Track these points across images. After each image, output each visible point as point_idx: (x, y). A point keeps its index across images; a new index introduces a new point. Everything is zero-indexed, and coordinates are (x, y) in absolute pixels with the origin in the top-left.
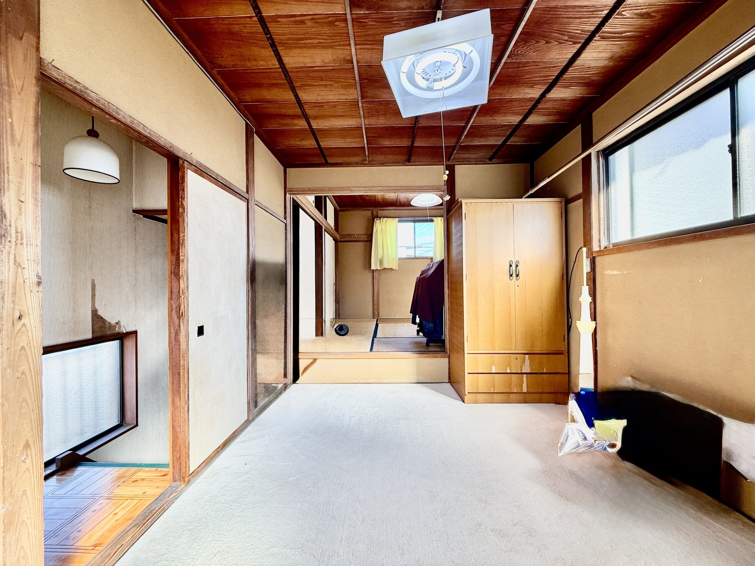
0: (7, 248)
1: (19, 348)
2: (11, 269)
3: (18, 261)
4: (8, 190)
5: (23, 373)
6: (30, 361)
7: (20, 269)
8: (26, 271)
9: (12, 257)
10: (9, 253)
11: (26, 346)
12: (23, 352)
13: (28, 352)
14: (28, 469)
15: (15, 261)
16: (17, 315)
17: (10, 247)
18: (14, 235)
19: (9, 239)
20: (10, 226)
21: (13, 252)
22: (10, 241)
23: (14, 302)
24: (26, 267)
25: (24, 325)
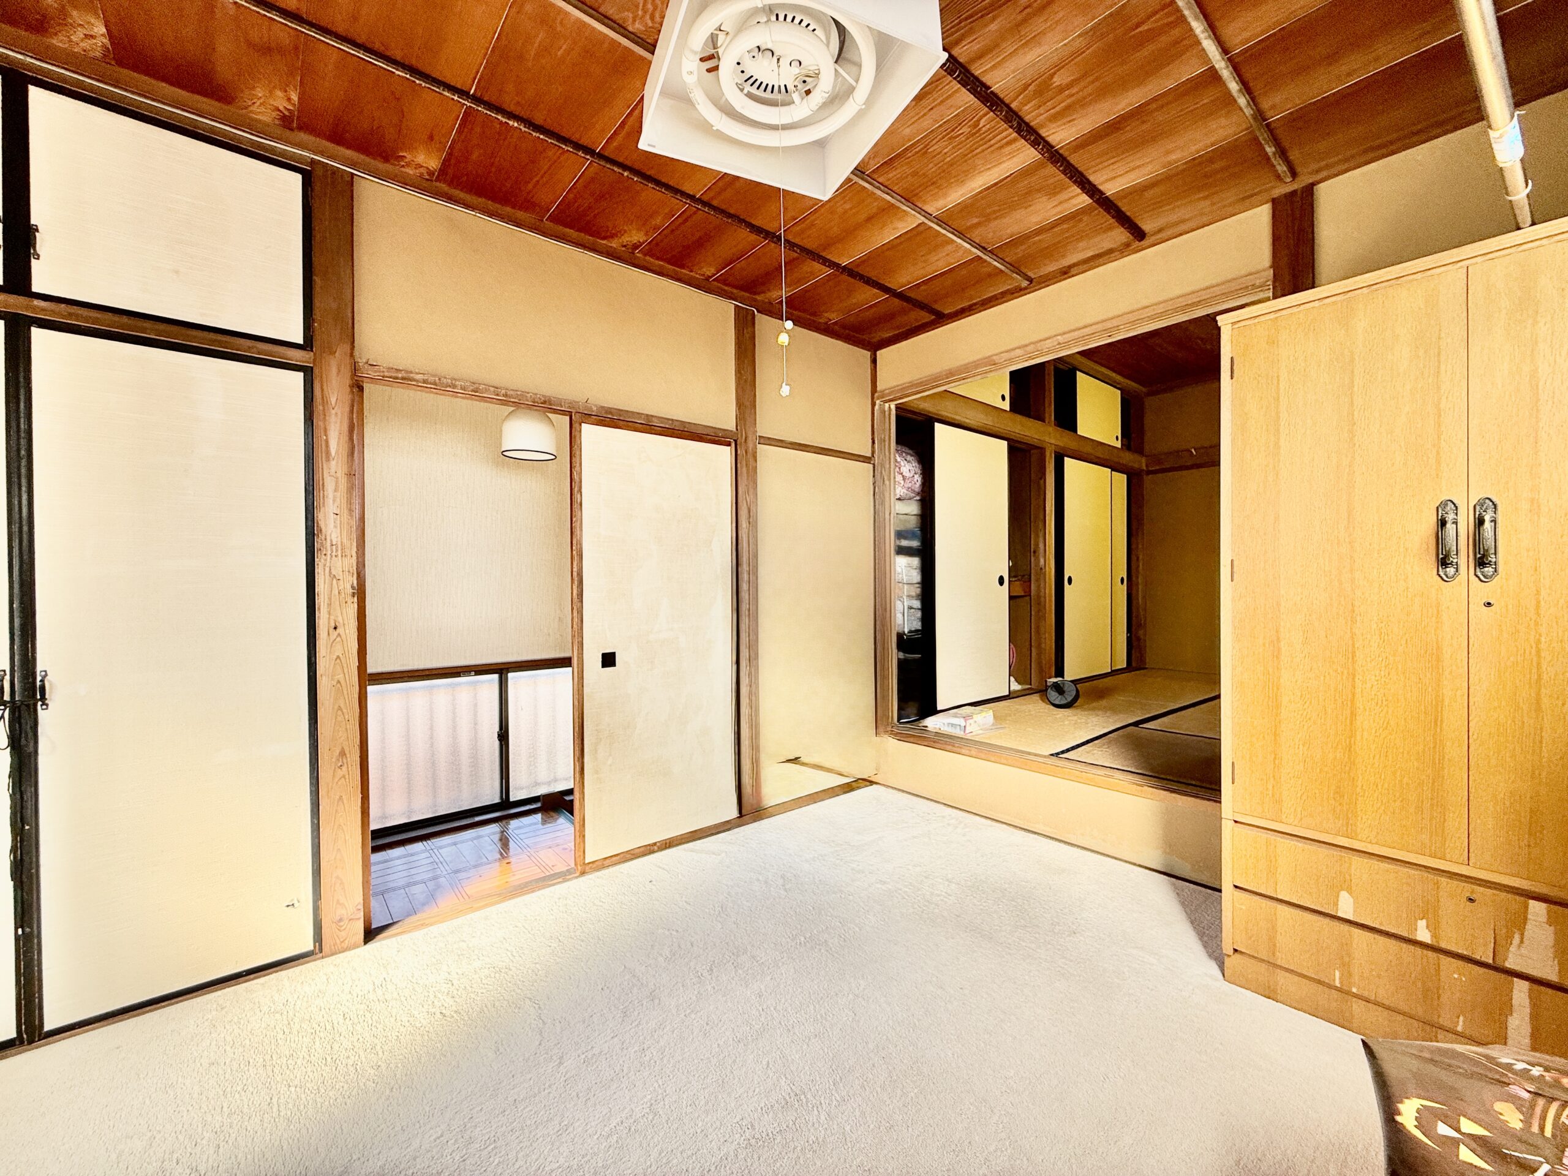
0: (323, 561)
1: (335, 657)
2: (327, 581)
3: (334, 572)
4: (324, 506)
5: (339, 682)
6: (346, 671)
7: (335, 581)
8: (341, 582)
9: (327, 570)
10: (325, 565)
11: (341, 656)
12: (338, 661)
13: (343, 660)
14: (344, 776)
15: (330, 573)
16: (333, 625)
17: (326, 560)
18: (329, 548)
19: (324, 553)
20: (326, 539)
21: (328, 564)
22: (325, 555)
23: (329, 613)
24: (341, 578)
25: (339, 635)
